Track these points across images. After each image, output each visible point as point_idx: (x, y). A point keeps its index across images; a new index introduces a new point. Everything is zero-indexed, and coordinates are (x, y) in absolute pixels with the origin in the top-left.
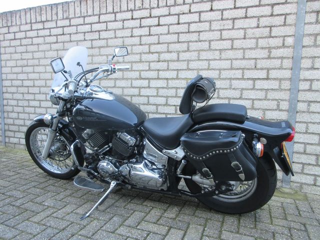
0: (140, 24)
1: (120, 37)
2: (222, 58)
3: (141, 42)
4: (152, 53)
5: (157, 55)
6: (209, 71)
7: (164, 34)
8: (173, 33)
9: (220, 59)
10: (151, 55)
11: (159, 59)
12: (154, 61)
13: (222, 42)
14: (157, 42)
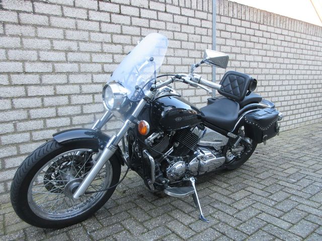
0: (98, 7)
1: (71, 18)
2: (176, 55)
3: (100, 28)
4: (115, 44)
5: (120, 46)
6: (167, 66)
7: (127, 25)
8: (136, 26)
9: (174, 57)
10: (114, 45)
11: (123, 51)
12: (118, 53)
13: (174, 41)
14: (119, 32)
